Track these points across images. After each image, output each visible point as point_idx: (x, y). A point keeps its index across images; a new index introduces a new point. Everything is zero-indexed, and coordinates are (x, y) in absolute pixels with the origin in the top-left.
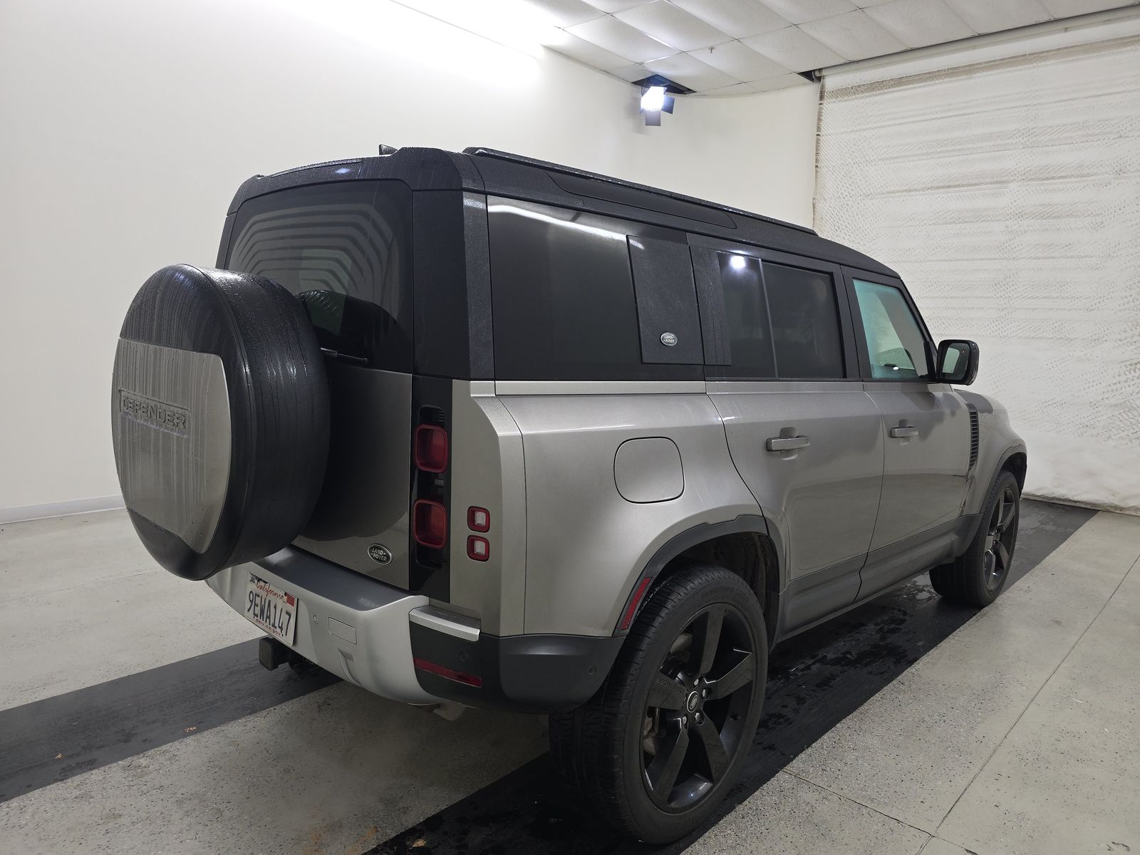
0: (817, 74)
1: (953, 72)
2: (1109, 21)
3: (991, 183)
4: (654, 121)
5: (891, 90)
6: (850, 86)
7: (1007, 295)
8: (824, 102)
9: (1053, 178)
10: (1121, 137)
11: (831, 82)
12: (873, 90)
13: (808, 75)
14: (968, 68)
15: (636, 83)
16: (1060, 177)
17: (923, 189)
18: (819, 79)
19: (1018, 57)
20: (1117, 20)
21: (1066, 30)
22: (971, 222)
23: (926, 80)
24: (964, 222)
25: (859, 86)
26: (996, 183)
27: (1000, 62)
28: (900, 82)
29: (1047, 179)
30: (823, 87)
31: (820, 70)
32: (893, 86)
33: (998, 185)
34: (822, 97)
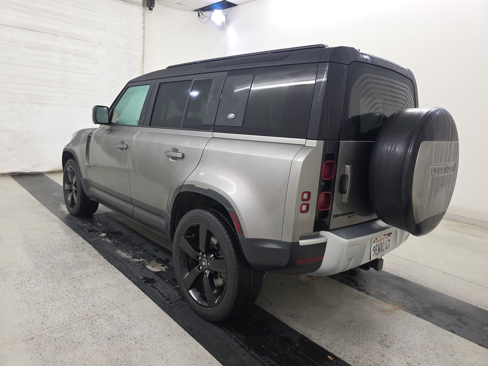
3: (51, 34)
7: (66, 87)
9: (76, 39)
10: (98, 29)
16: (79, 40)
17: (16, 27)
22: (45, 50)
24: (42, 50)
26: (53, 34)
29: (74, 39)
33: (54, 36)
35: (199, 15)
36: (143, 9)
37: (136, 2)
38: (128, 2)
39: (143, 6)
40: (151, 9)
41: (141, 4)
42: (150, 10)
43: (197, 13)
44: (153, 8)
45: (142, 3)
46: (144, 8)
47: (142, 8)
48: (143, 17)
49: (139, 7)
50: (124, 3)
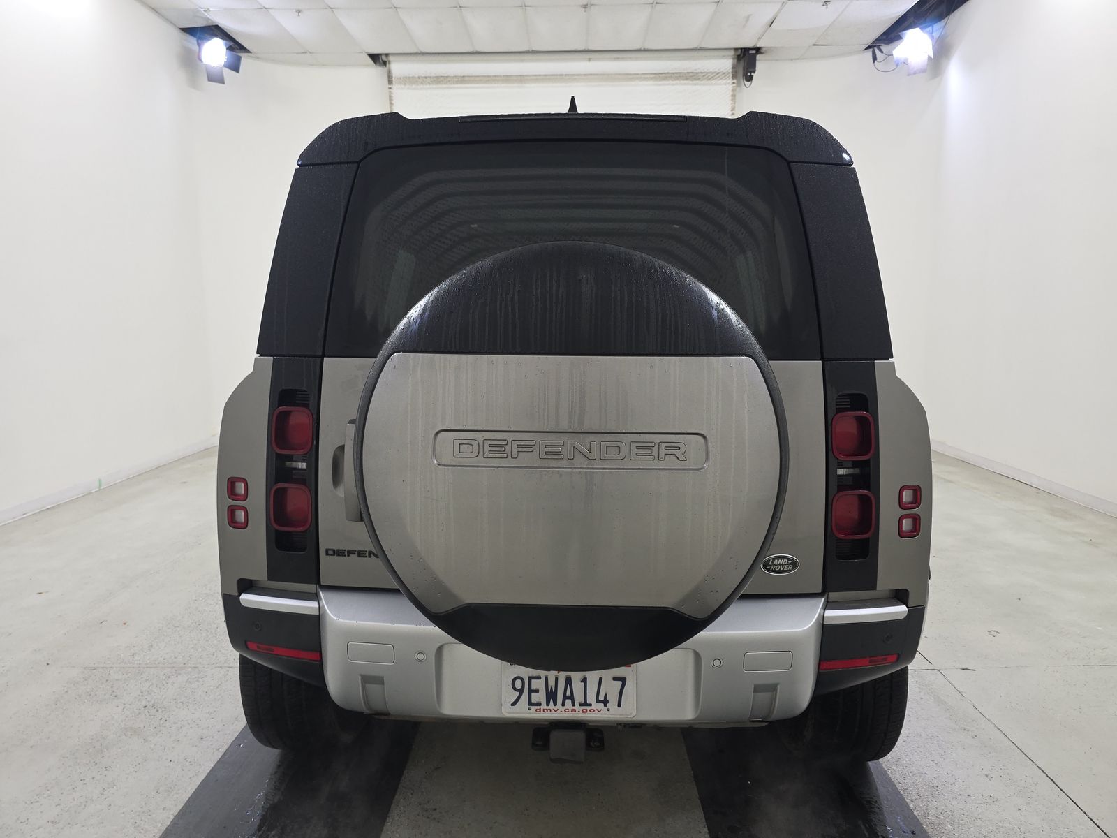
0: (384, 58)
1: (507, 79)
2: (617, 59)
4: (215, 78)
5: (456, 86)
6: (417, 76)
8: (394, 86)
11: (397, 67)
12: (439, 82)
13: (375, 58)
14: (519, 78)
15: (185, 30)
18: (385, 63)
19: (557, 75)
20: (623, 59)
21: (590, 60)
23: (486, 82)
25: (426, 77)
27: (544, 77)
28: (463, 80)
30: (389, 72)
31: (387, 55)
32: (457, 82)
34: (390, 82)
35: (875, 58)
36: (734, 83)
37: (718, 73)
38: (699, 79)
39: (734, 76)
40: (750, 79)
41: (729, 73)
42: (748, 81)
43: (869, 53)
44: (752, 74)
45: (730, 71)
46: (735, 81)
47: (730, 81)
48: (732, 100)
49: (724, 81)
50: (691, 82)
